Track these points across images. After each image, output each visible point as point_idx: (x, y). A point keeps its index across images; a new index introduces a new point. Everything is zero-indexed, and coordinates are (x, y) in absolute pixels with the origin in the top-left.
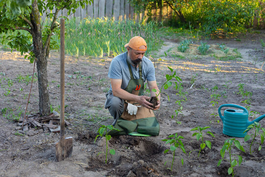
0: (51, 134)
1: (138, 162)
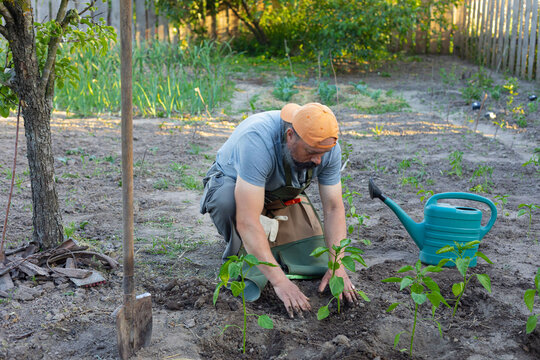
0: (79, 293)
1: (335, 340)
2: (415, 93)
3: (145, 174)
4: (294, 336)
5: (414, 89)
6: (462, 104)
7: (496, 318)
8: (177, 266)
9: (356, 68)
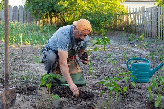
1: (81, 103)
2: (112, 40)
3: (23, 58)
4: (67, 103)
5: (112, 39)
6: (127, 42)
7: (138, 98)
8: (29, 83)
9: (95, 34)
